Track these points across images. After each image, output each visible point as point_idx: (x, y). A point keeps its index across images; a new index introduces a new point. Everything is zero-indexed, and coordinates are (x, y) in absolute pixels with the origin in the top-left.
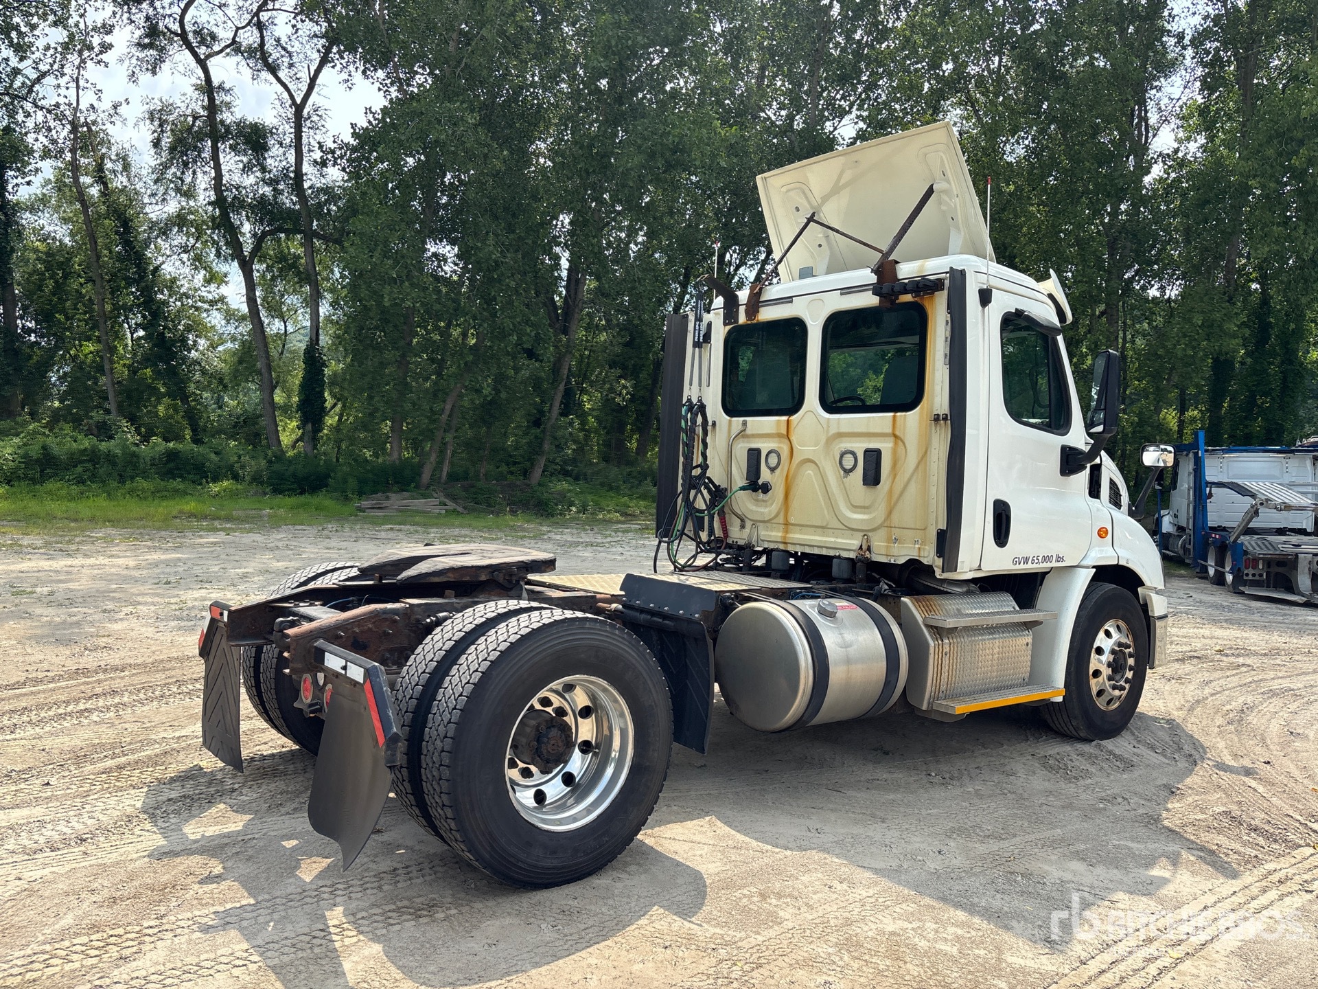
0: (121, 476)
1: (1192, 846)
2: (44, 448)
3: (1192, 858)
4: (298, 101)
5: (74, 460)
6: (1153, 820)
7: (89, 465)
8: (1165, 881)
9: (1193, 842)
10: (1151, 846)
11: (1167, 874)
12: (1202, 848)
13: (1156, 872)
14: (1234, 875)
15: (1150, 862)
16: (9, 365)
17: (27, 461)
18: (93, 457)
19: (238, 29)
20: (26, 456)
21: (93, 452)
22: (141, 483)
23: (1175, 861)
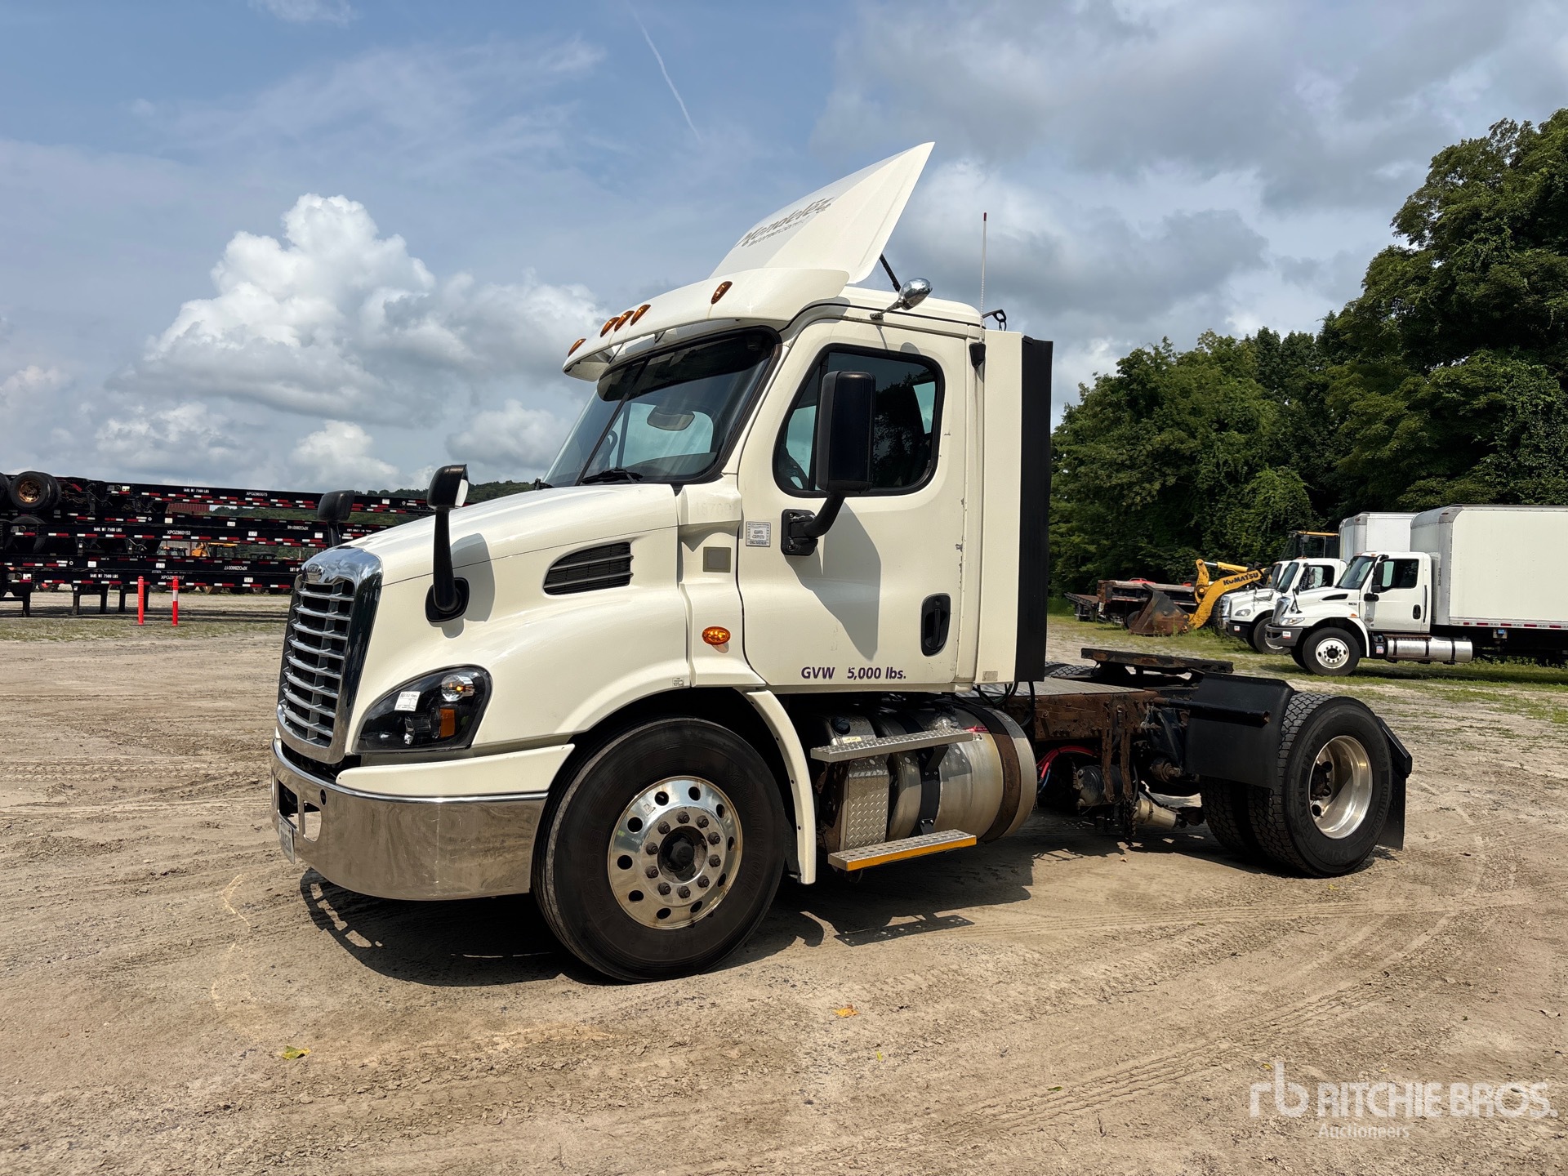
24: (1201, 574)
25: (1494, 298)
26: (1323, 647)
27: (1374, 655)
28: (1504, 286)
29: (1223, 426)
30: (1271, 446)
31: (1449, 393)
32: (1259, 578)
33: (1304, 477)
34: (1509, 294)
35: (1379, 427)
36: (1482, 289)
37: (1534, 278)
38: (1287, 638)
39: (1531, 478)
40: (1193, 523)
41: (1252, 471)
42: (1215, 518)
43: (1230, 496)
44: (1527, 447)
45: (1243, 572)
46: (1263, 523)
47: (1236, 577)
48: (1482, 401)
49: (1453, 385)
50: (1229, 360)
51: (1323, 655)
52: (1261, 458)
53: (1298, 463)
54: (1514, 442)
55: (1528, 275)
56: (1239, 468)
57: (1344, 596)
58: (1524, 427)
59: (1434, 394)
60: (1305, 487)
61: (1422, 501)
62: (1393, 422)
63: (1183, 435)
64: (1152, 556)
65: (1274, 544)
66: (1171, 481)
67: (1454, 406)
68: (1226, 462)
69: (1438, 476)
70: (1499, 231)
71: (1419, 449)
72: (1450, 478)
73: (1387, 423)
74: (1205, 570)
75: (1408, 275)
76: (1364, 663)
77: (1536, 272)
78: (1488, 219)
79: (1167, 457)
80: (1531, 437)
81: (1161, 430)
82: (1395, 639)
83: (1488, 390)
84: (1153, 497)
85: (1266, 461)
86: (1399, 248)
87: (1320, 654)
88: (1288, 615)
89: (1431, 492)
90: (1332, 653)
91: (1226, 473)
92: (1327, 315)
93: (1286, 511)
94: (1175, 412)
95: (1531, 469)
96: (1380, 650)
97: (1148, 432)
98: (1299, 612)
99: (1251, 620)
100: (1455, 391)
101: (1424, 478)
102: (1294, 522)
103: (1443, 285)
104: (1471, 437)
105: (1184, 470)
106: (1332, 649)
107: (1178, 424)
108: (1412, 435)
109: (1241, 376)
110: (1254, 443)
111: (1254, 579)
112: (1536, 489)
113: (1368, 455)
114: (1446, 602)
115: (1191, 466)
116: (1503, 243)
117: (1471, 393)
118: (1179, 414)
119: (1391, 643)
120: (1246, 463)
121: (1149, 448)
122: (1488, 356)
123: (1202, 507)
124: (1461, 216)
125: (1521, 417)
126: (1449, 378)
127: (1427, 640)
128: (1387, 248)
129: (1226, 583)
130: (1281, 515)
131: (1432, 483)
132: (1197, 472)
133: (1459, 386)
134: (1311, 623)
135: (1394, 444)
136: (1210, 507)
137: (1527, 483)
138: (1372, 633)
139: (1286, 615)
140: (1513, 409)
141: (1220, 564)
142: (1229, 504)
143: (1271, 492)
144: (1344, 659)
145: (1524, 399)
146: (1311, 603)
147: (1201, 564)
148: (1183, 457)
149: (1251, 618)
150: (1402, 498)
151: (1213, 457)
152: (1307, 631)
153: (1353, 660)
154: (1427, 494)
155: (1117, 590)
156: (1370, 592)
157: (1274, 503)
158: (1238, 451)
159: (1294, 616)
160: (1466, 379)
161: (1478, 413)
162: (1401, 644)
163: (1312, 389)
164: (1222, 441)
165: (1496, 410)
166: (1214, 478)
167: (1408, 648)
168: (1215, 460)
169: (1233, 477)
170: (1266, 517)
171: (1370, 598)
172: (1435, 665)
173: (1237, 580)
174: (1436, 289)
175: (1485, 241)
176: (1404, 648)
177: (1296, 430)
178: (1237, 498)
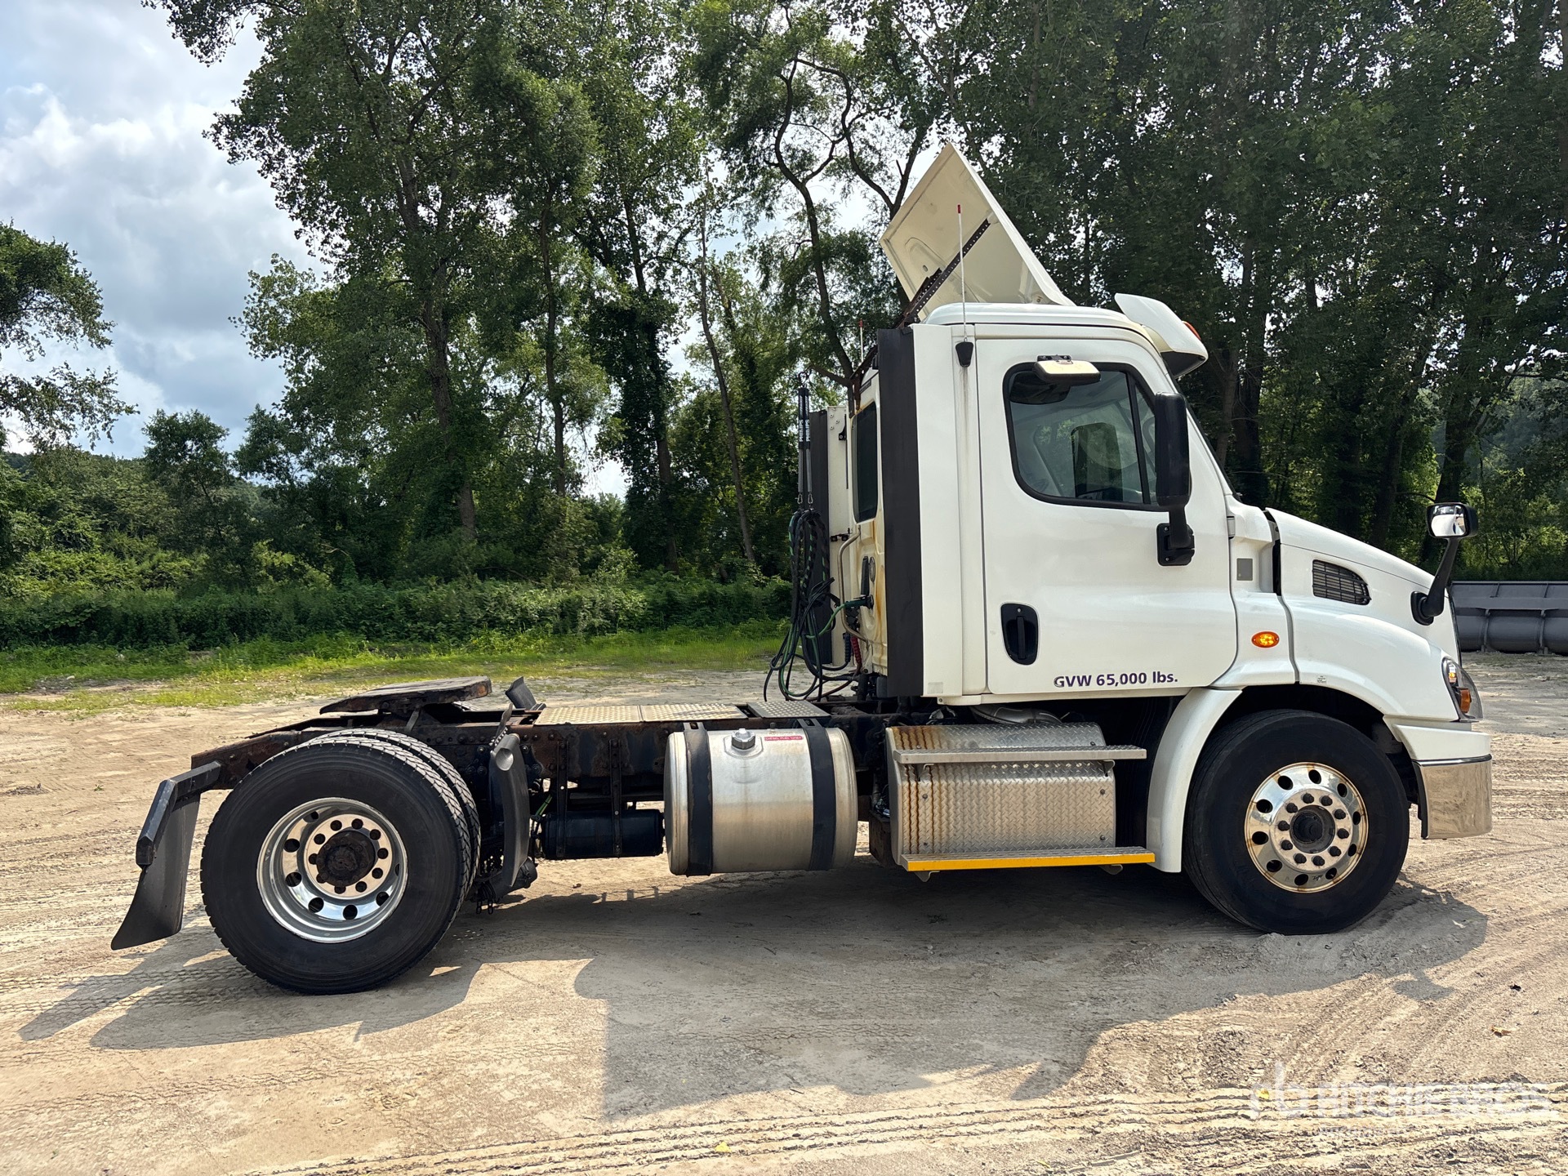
0: (735, 617)
2: (669, 594)
4: (893, 200)
5: (695, 604)
7: (707, 608)
16: (663, 516)
17: (655, 607)
18: (711, 600)
19: (834, 143)
20: (653, 603)
21: (711, 595)
22: (753, 623)
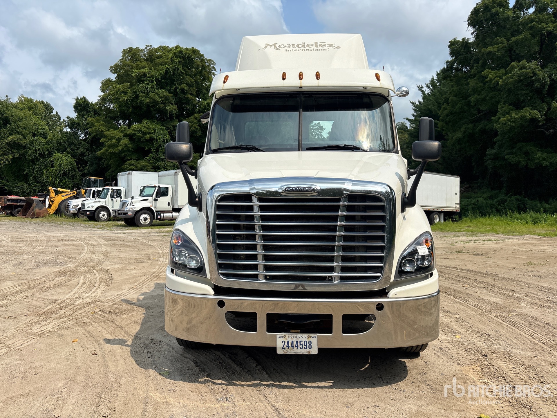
1: (134, 304)
3: (134, 301)
6: (147, 308)
8: (140, 296)
9: (134, 305)
10: (146, 302)
11: (140, 297)
12: (131, 304)
13: (142, 297)
14: (122, 300)
15: (144, 299)
23: (138, 300)
24: (51, 193)
25: (151, 103)
26: (142, 217)
27: (158, 219)
28: (155, 100)
29: (34, 135)
30: (57, 144)
31: (138, 133)
32: (75, 194)
33: (73, 157)
34: (155, 102)
35: (114, 141)
36: (148, 100)
37: (163, 99)
38: (130, 215)
39: (163, 162)
40: (25, 172)
41: (50, 154)
42: (35, 171)
43: (41, 163)
44: (161, 152)
45: (68, 192)
46: (59, 173)
47: (66, 194)
48: (148, 137)
49: (140, 131)
50: (33, 108)
51: (142, 220)
52: (53, 148)
53: (70, 152)
54: (157, 150)
55: (161, 98)
56: (45, 152)
57: (147, 200)
58: (160, 146)
59: (133, 134)
60: (75, 161)
61: (130, 168)
62: (119, 140)
63: (21, 137)
64: (8, 186)
65: (64, 181)
66: (17, 155)
67: (139, 138)
68: (39, 149)
69: (134, 159)
70: (152, 82)
71: (128, 150)
72: (137, 161)
73: (117, 140)
74: (53, 191)
75: (121, 90)
76: (154, 222)
77: (163, 97)
78: (148, 77)
79: (14, 146)
80: (162, 149)
81: (11, 134)
82: (163, 213)
83: (149, 133)
84: (9, 161)
85: (56, 150)
86: (112, 79)
87: (141, 220)
88: (129, 206)
89: (132, 165)
90: (145, 219)
91: (39, 153)
92: (76, 97)
93: (69, 169)
94: (17, 127)
95: (162, 159)
96: (159, 217)
97: (5, 135)
98: (133, 205)
99: (94, 210)
100: (140, 133)
101: (129, 160)
102: (72, 174)
103: (133, 96)
104: (144, 148)
105: (21, 151)
106: (145, 218)
107: (18, 132)
108: (126, 145)
109: (38, 115)
110: (50, 143)
111: (74, 195)
112: (164, 165)
113: (111, 150)
114: (177, 200)
115: (24, 149)
116: (154, 86)
117: (144, 134)
118: (18, 128)
119: (162, 215)
120: (48, 150)
121: (7, 141)
122: (148, 122)
123: (29, 166)
124: (140, 74)
125: (159, 142)
126: (138, 129)
127: (172, 213)
128: (108, 78)
129: (62, 196)
130: (67, 170)
131: (132, 162)
132: (27, 152)
133: (141, 131)
134: (138, 209)
135: (120, 148)
136: (32, 166)
137: (162, 164)
138: (157, 211)
139: (128, 207)
140: (157, 140)
141: (59, 189)
142: (40, 165)
143: (62, 162)
144: (149, 221)
145: (160, 137)
146: (136, 202)
147: (51, 189)
148: (22, 146)
149: (94, 209)
150: (123, 167)
151: (34, 147)
152: (137, 212)
153: (151, 221)
154: (131, 165)
155: (9, 200)
156: (155, 198)
157: (63, 166)
158: (44, 146)
159: (131, 207)
160: (143, 129)
161: (147, 140)
162: (165, 214)
163: (74, 124)
164: (36, 140)
165: (152, 140)
166: (34, 155)
167: (167, 216)
168: (34, 148)
169: (42, 155)
170: (60, 171)
171: (155, 200)
172: (166, 221)
173: (67, 195)
174: (130, 97)
175: (148, 84)
176: (166, 216)
177: (69, 139)
178: (44, 163)
